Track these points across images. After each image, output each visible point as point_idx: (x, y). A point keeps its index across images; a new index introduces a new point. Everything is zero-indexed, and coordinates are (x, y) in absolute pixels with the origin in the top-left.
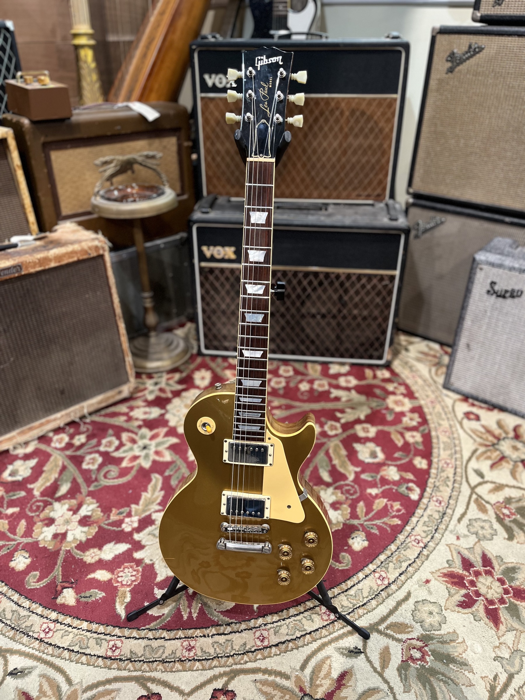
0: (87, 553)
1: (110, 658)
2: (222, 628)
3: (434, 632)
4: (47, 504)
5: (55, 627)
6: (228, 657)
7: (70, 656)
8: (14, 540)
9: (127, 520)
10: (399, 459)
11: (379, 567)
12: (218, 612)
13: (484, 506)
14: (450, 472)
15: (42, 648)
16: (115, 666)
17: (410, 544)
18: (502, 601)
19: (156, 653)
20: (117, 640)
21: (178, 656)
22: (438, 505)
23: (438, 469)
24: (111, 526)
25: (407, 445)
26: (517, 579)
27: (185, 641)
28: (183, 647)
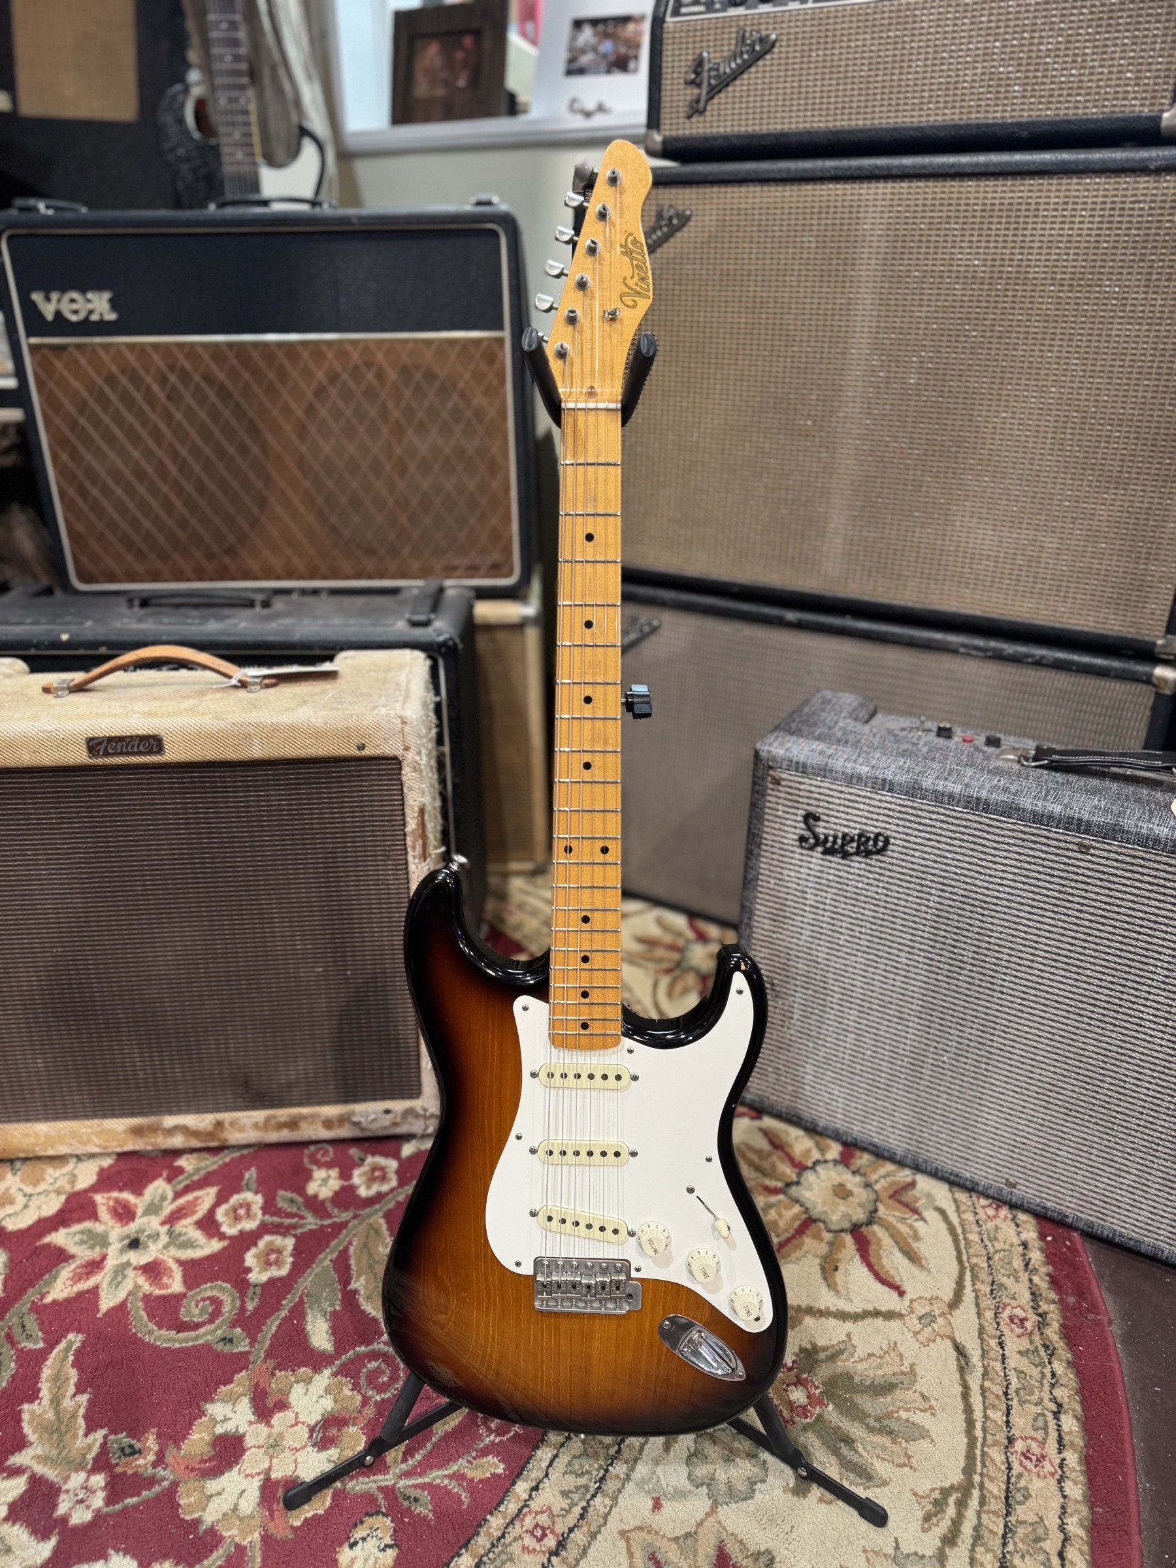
17: (515, 1547)
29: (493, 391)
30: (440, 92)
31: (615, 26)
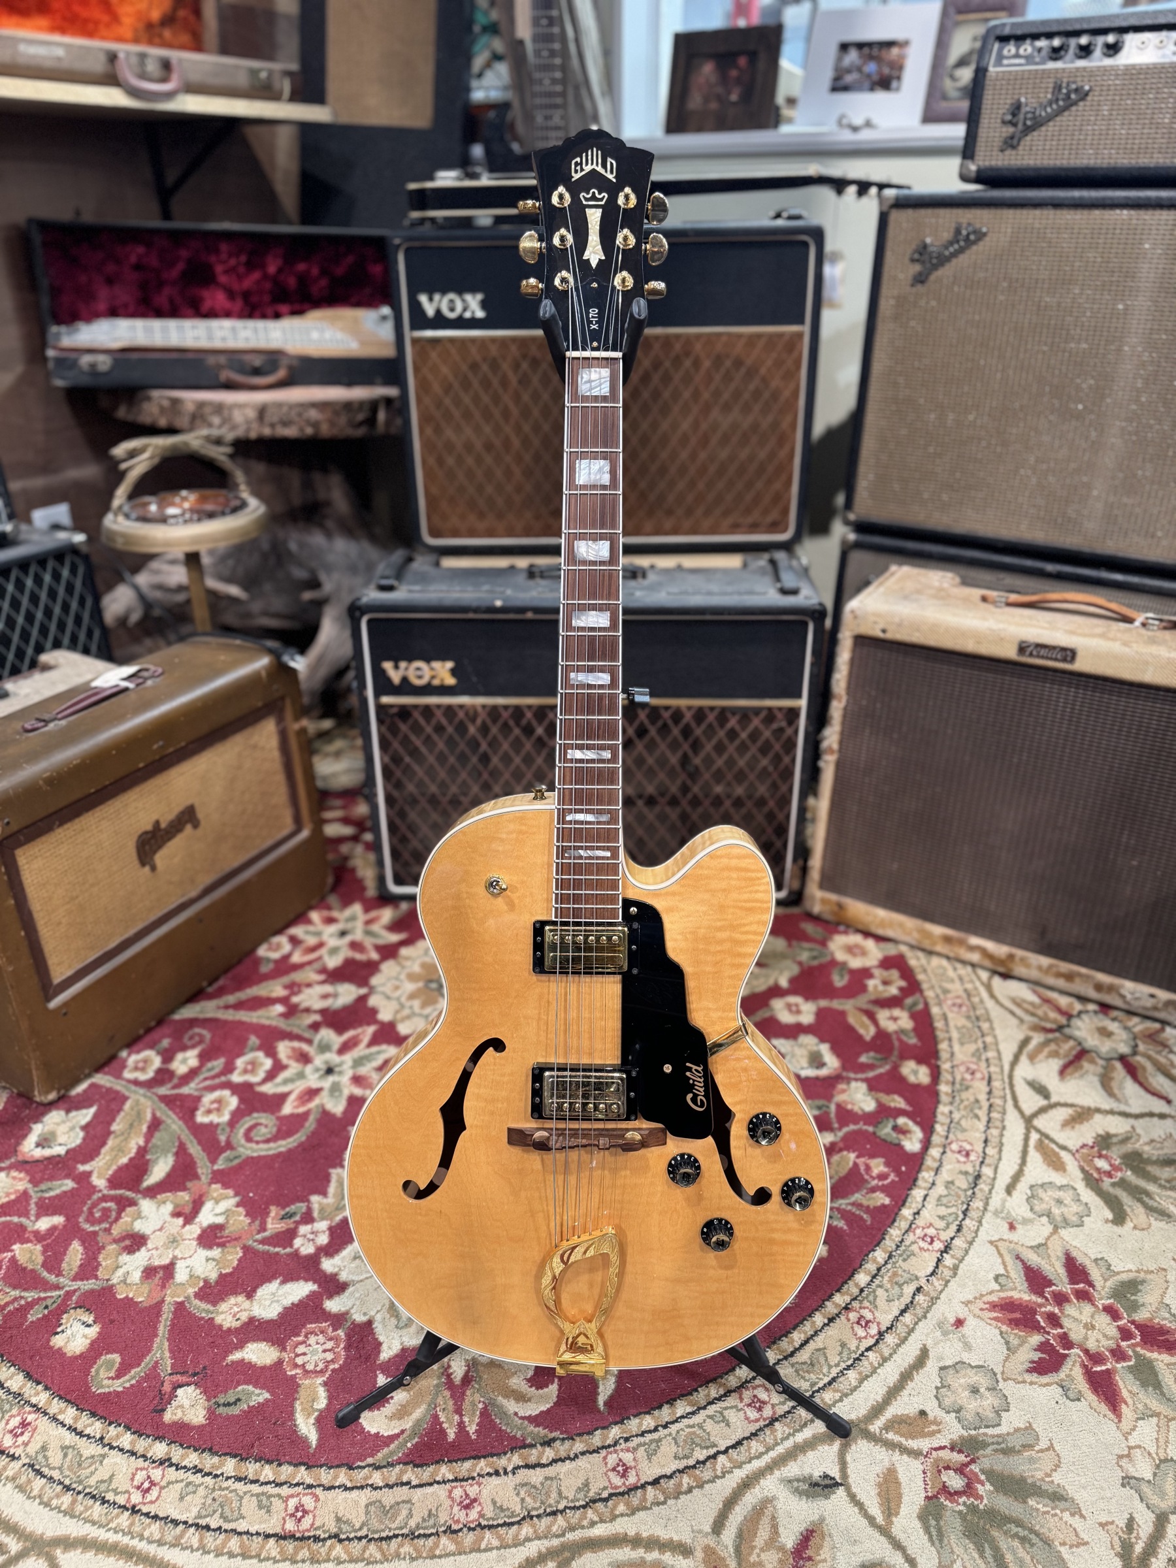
0: (223, 1306)
1: (292, 1537)
2: (534, 1451)
3: (986, 1430)
4: (124, 1204)
5: (163, 1476)
6: (554, 1513)
7: (201, 1540)
8: (57, 1287)
9: (304, 1229)
10: (871, 1067)
11: (855, 1299)
12: (523, 1418)
13: (1057, 1155)
14: (980, 1087)
15: (137, 1528)
16: (304, 1553)
17: (914, 1248)
18: (1119, 1354)
19: (393, 1518)
20: (304, 1495)
21: (442, 1522)
22: (963, 1159)
23: (953, 1083)
24: (269, 1245)
25: (882, 1035)
26: (1143, 1305)
27: (456, 1487)
28: (453, 1499)
29: (792, 374)
30: (714, 106)
31: (880, 50)
